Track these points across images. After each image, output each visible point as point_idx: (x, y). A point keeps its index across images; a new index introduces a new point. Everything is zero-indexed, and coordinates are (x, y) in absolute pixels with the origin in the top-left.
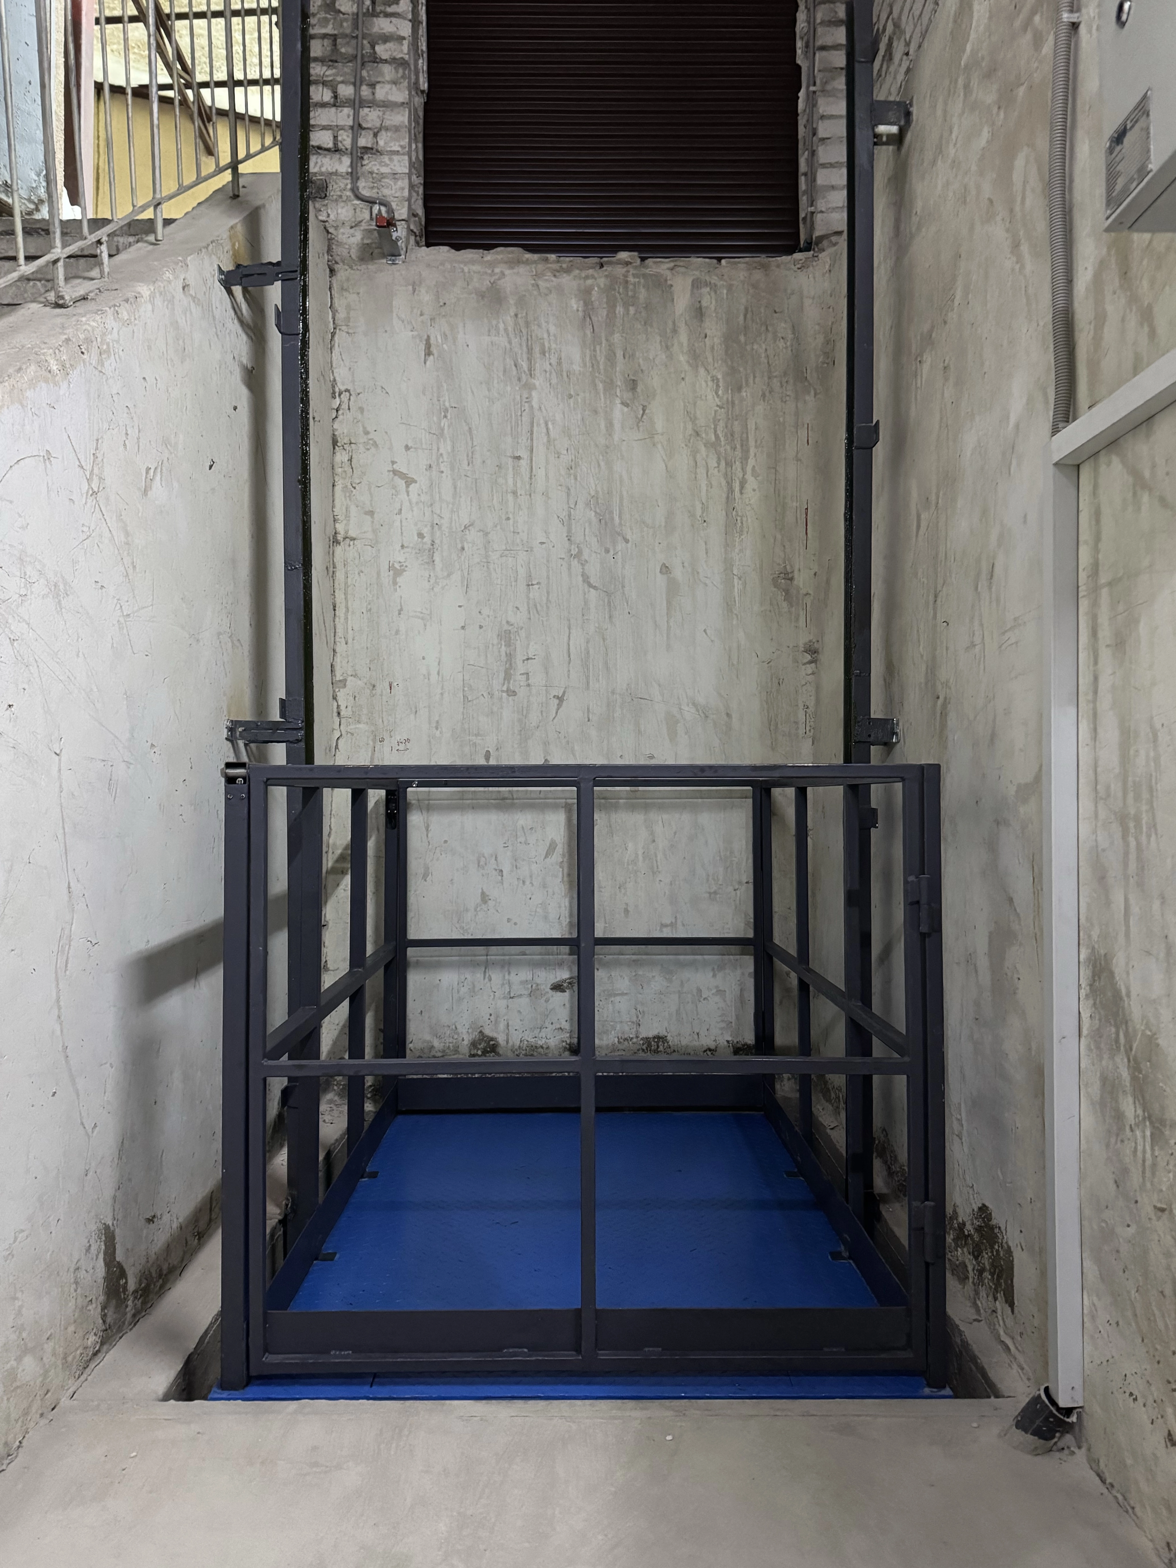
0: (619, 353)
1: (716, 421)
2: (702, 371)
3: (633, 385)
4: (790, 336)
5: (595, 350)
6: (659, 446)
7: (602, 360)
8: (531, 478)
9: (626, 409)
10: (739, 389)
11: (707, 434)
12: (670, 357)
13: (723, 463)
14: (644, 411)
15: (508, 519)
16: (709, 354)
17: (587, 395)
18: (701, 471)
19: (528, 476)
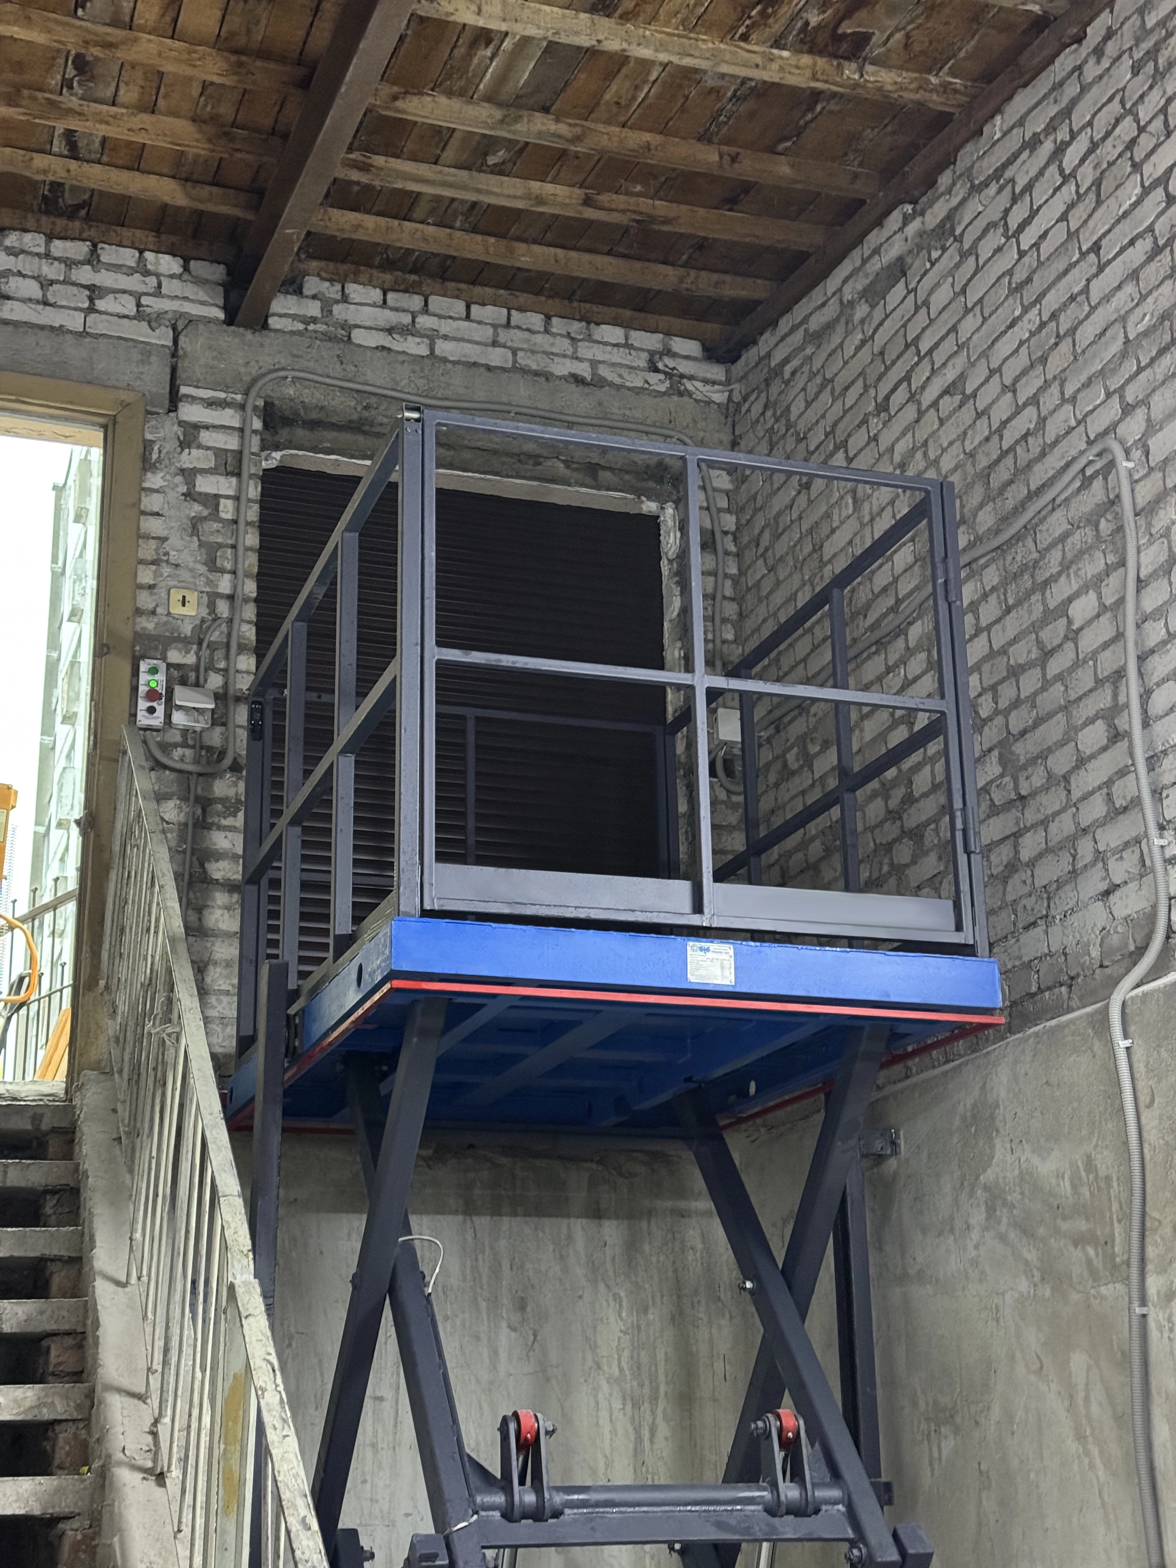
0: (506, 1264)
1: (620, 1350)
2: (602, 1287)
3: (521, 1305)
4: (700, 1246)
5: (476, 1260)
6: (554, 1381)
7: (485, 1270)
8: (395, 1426)
9: (513, 1335)
10: (646, 1310)
11: (610, 1367)
12: (566, 1270)
13: (629, 1406)
14: (535, 1336)
15: (365, 1481)
16: (609, 1265)
17: (467, 1316)
18: (604, 1414)
19: (392, 1422)
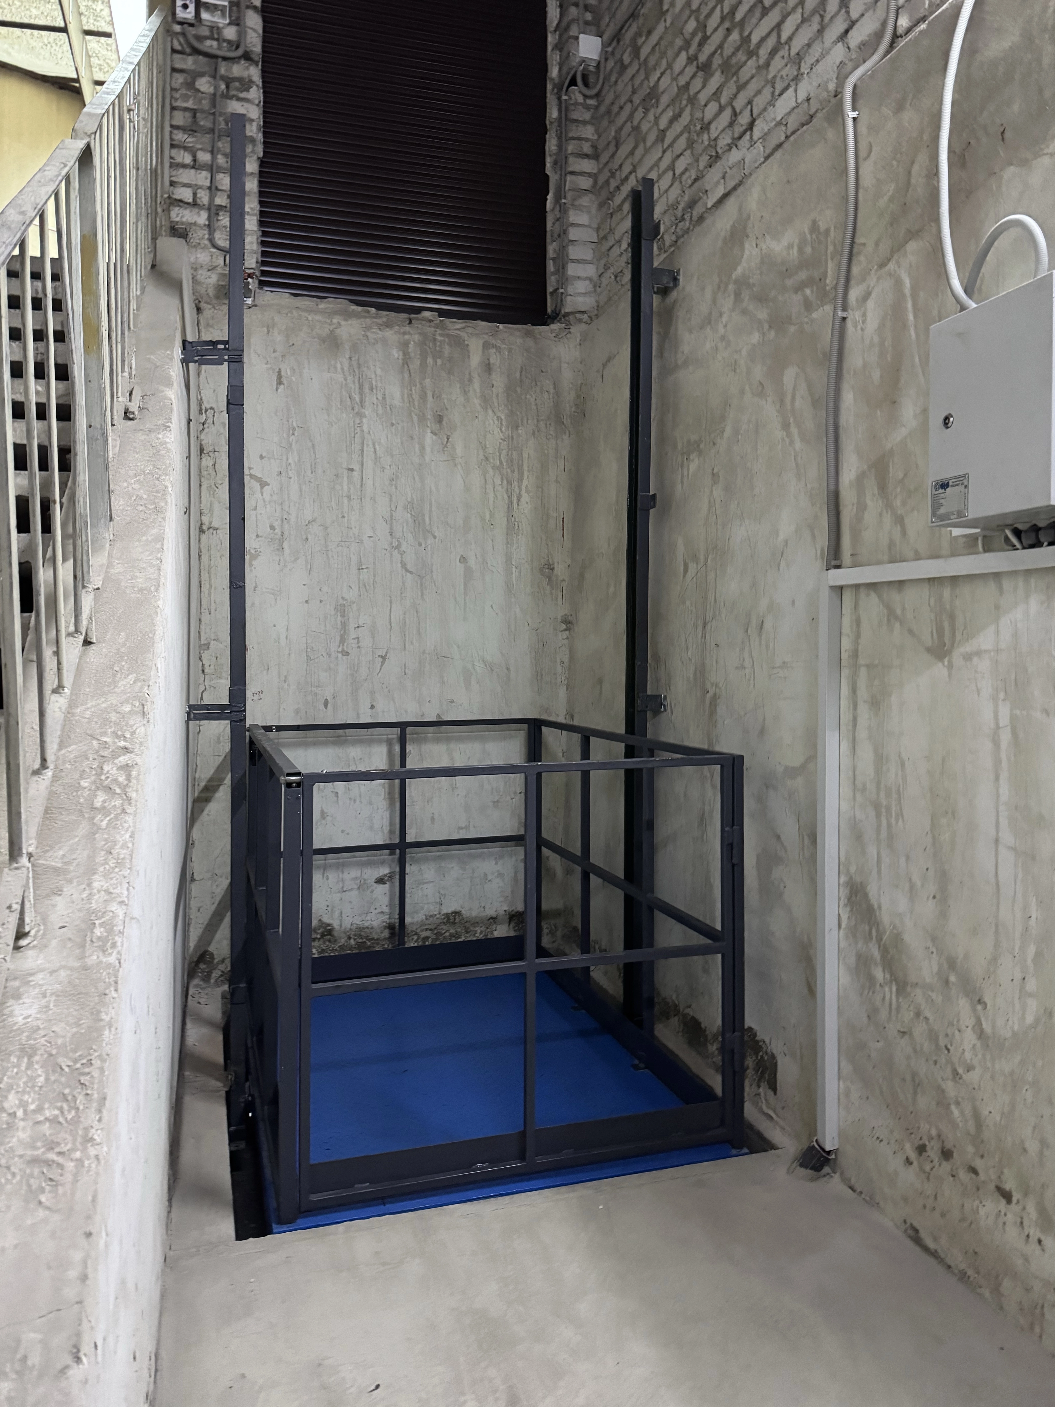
0: (429, 394)
1: (500, 451)
2: (490, 412)
3: (440, 419)
4: (552, 390)
5: (411, 390)
6: (459, 467)
7: (416, 397)
8: (361, 486)
9: (434, 437)
10: (517, 427)
11: (494, 460)
12: (467, 400)
13: (505, 482)
14: (448, 439)
15: (344, 517)
16: (495, 400)
17: (406, 424)
18: (490, 487)
19: (359, 484)
